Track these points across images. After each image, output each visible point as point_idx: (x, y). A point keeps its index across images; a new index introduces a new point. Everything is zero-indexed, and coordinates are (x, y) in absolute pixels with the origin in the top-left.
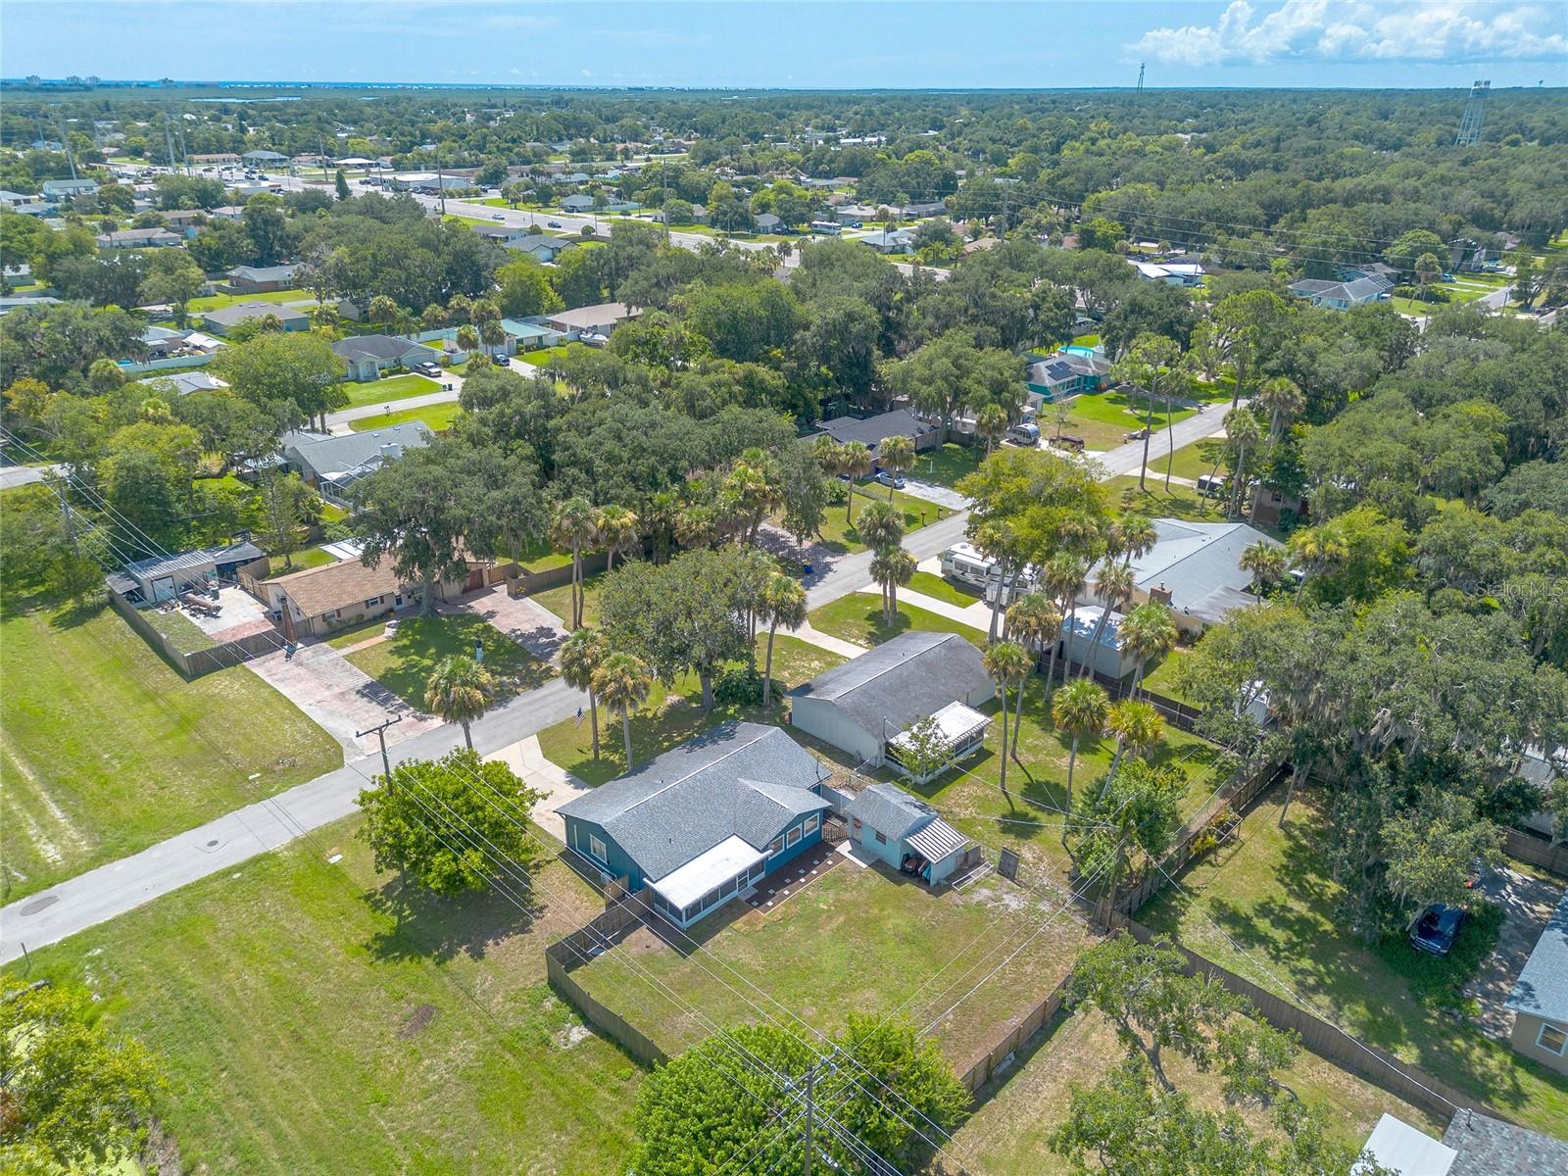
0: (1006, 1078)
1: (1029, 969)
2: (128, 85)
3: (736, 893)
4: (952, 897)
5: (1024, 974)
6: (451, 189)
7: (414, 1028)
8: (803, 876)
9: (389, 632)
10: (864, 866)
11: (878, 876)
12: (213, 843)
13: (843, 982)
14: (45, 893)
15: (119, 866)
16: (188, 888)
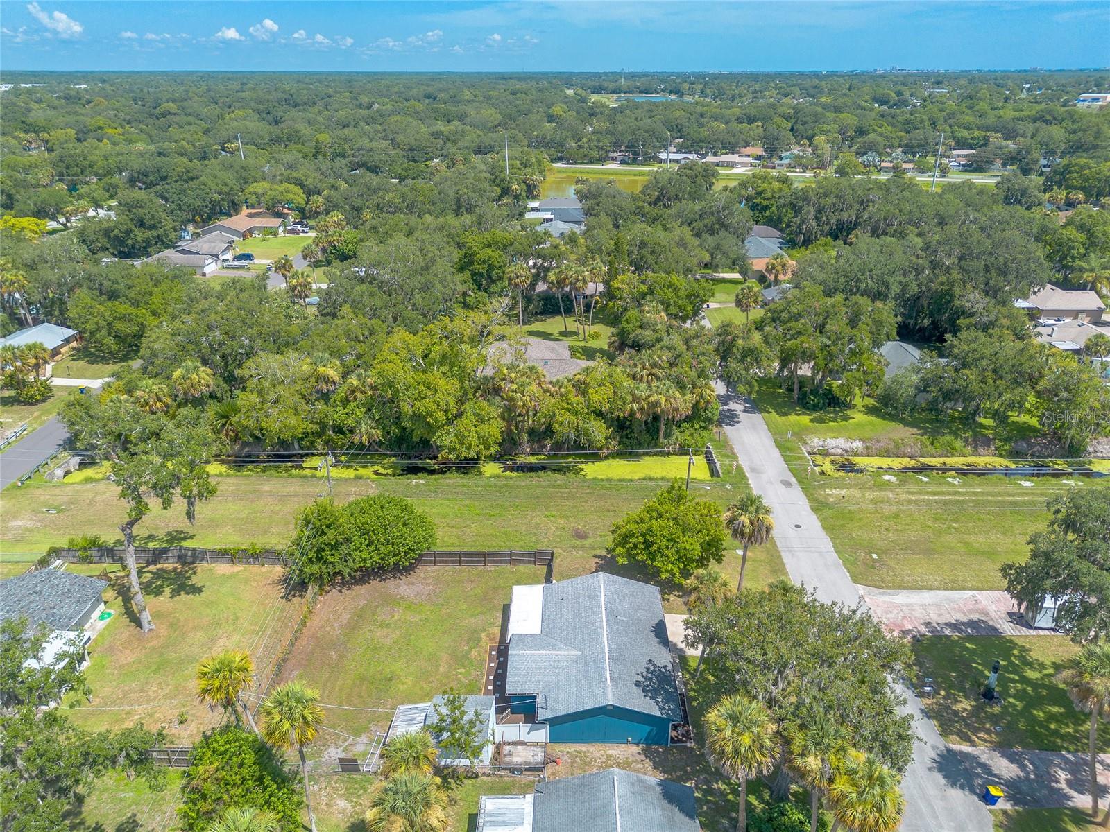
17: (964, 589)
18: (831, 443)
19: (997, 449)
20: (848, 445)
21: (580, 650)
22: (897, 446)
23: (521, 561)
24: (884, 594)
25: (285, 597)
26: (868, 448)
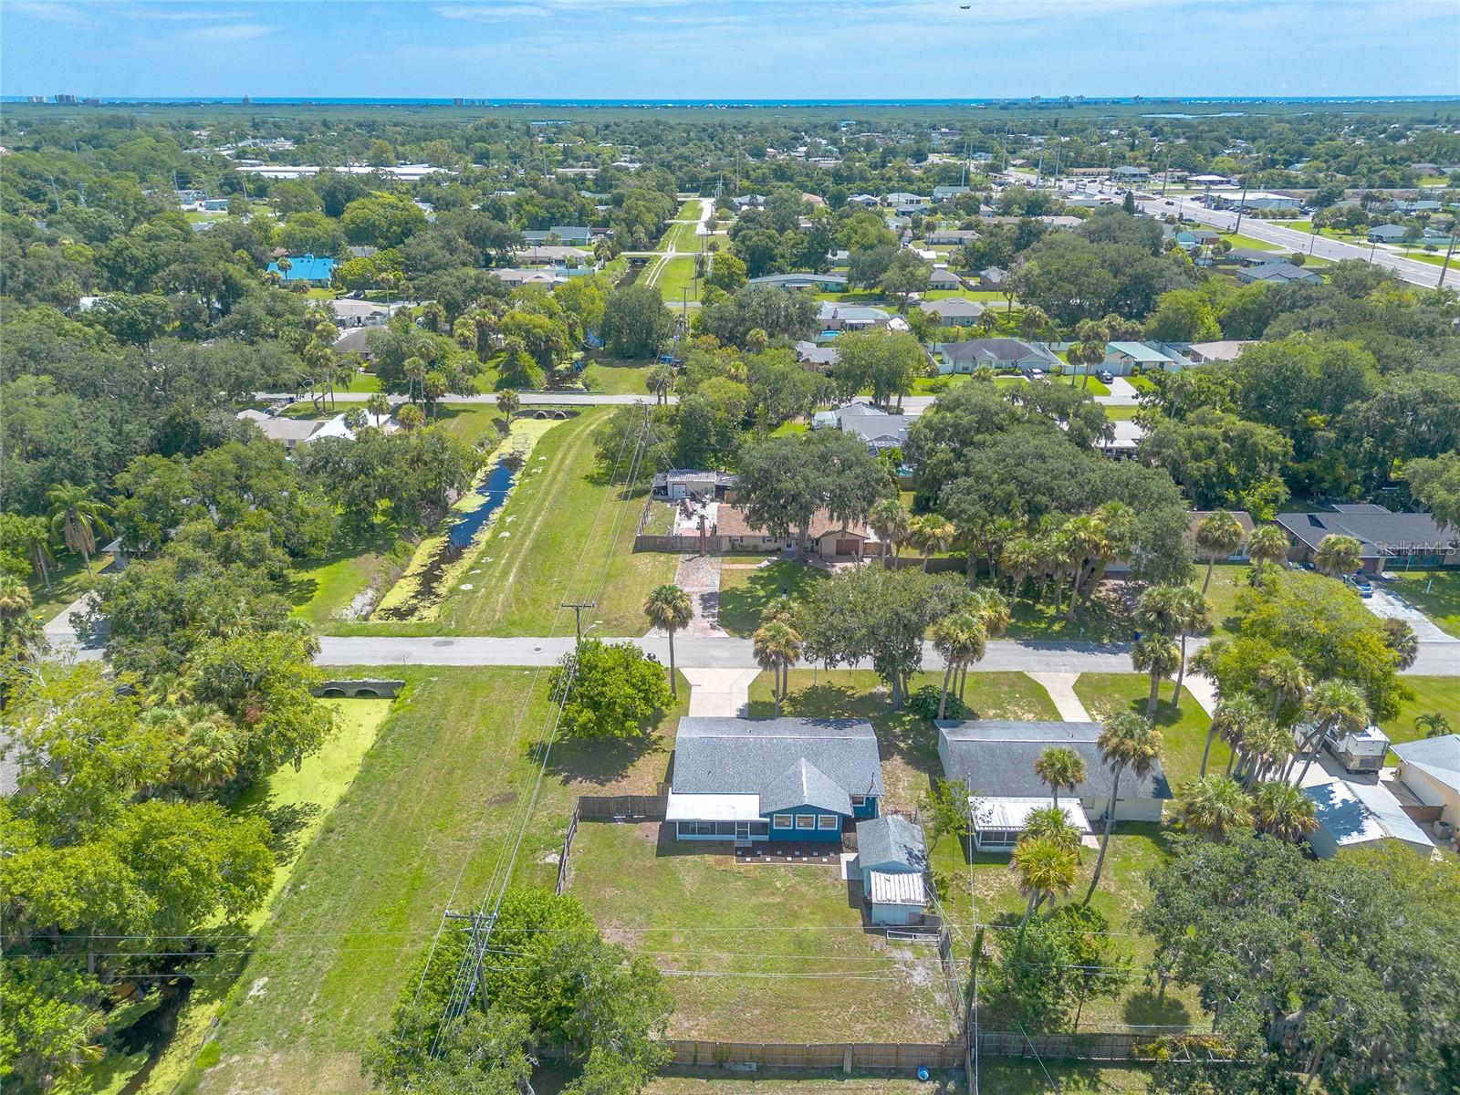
0: (734, 1075)
1: (859, 1027)
2: (1104, 102)
3: (734, 837)
4: (879, 942)
5: (850, 1028)
6: (1267, 210)
7: (497, 802)
8: (793, 856)
9: (765, 563)
10: (845, 876)
11: (845, 891)
12: (538, 649)
13: (722, 938)
14: (452, 639)
15: (491, 641)
16: (501, 667)
21: (799, 759)
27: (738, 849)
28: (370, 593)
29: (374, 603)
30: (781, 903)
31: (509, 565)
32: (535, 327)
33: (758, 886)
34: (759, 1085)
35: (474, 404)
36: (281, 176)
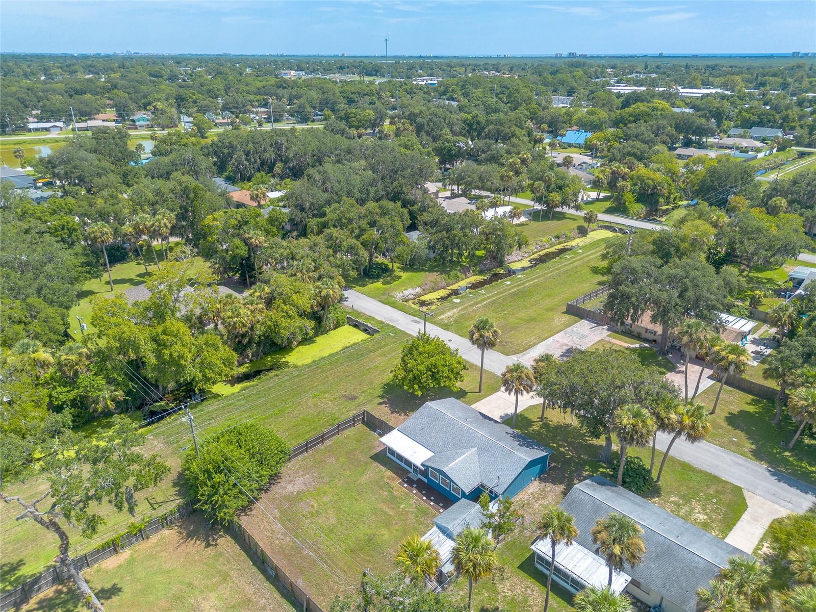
3: (411, 470)
9: (636, 346)
13: (344, 511)
17: (547, 338)
18: (406, 293)
19: (473, 271)
20: (414, 292)
21: (473, 447)
22: (436, 284)
23: (346, 428)
24: (524, 355)
25: (208, 545)
26: (424, 290)
27: (408, 478)
28: (418, 290)
29: (417, 296)
30: (390, 516)
31: (489, 297)
32: (648, 179)
33: (393, 501)
34: (267, 584)
35: (577, 216)
36: (622, 92)
